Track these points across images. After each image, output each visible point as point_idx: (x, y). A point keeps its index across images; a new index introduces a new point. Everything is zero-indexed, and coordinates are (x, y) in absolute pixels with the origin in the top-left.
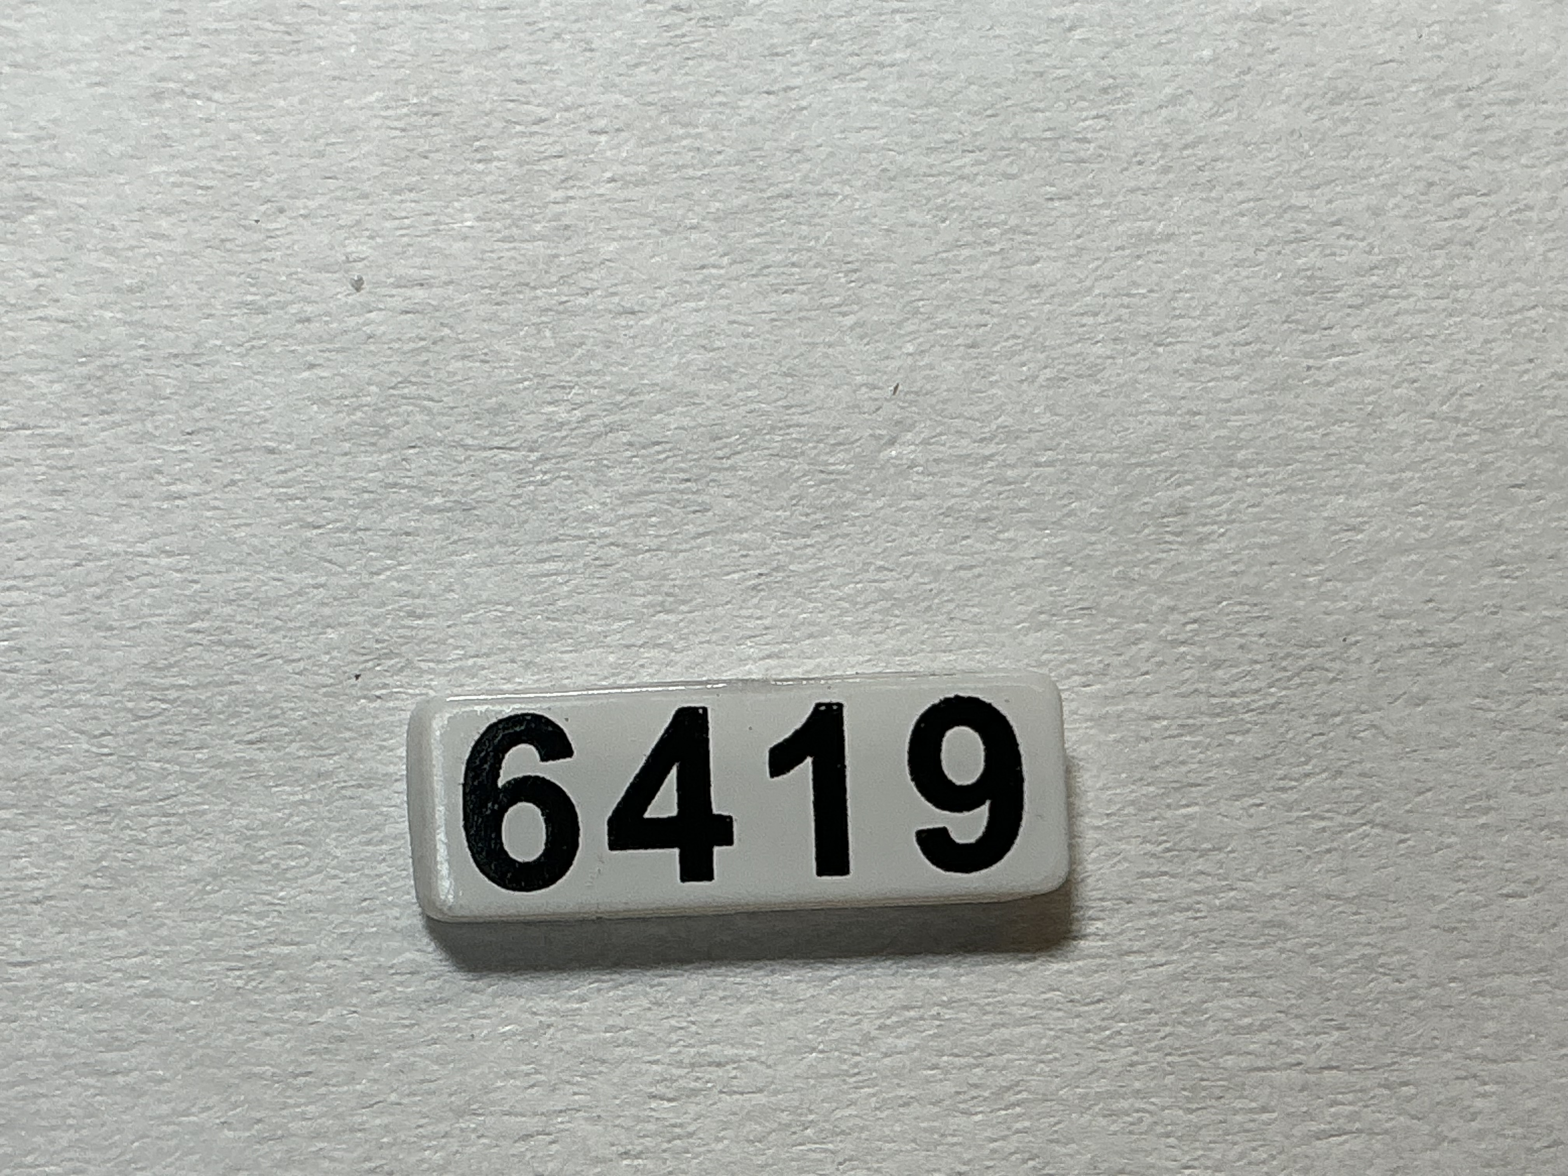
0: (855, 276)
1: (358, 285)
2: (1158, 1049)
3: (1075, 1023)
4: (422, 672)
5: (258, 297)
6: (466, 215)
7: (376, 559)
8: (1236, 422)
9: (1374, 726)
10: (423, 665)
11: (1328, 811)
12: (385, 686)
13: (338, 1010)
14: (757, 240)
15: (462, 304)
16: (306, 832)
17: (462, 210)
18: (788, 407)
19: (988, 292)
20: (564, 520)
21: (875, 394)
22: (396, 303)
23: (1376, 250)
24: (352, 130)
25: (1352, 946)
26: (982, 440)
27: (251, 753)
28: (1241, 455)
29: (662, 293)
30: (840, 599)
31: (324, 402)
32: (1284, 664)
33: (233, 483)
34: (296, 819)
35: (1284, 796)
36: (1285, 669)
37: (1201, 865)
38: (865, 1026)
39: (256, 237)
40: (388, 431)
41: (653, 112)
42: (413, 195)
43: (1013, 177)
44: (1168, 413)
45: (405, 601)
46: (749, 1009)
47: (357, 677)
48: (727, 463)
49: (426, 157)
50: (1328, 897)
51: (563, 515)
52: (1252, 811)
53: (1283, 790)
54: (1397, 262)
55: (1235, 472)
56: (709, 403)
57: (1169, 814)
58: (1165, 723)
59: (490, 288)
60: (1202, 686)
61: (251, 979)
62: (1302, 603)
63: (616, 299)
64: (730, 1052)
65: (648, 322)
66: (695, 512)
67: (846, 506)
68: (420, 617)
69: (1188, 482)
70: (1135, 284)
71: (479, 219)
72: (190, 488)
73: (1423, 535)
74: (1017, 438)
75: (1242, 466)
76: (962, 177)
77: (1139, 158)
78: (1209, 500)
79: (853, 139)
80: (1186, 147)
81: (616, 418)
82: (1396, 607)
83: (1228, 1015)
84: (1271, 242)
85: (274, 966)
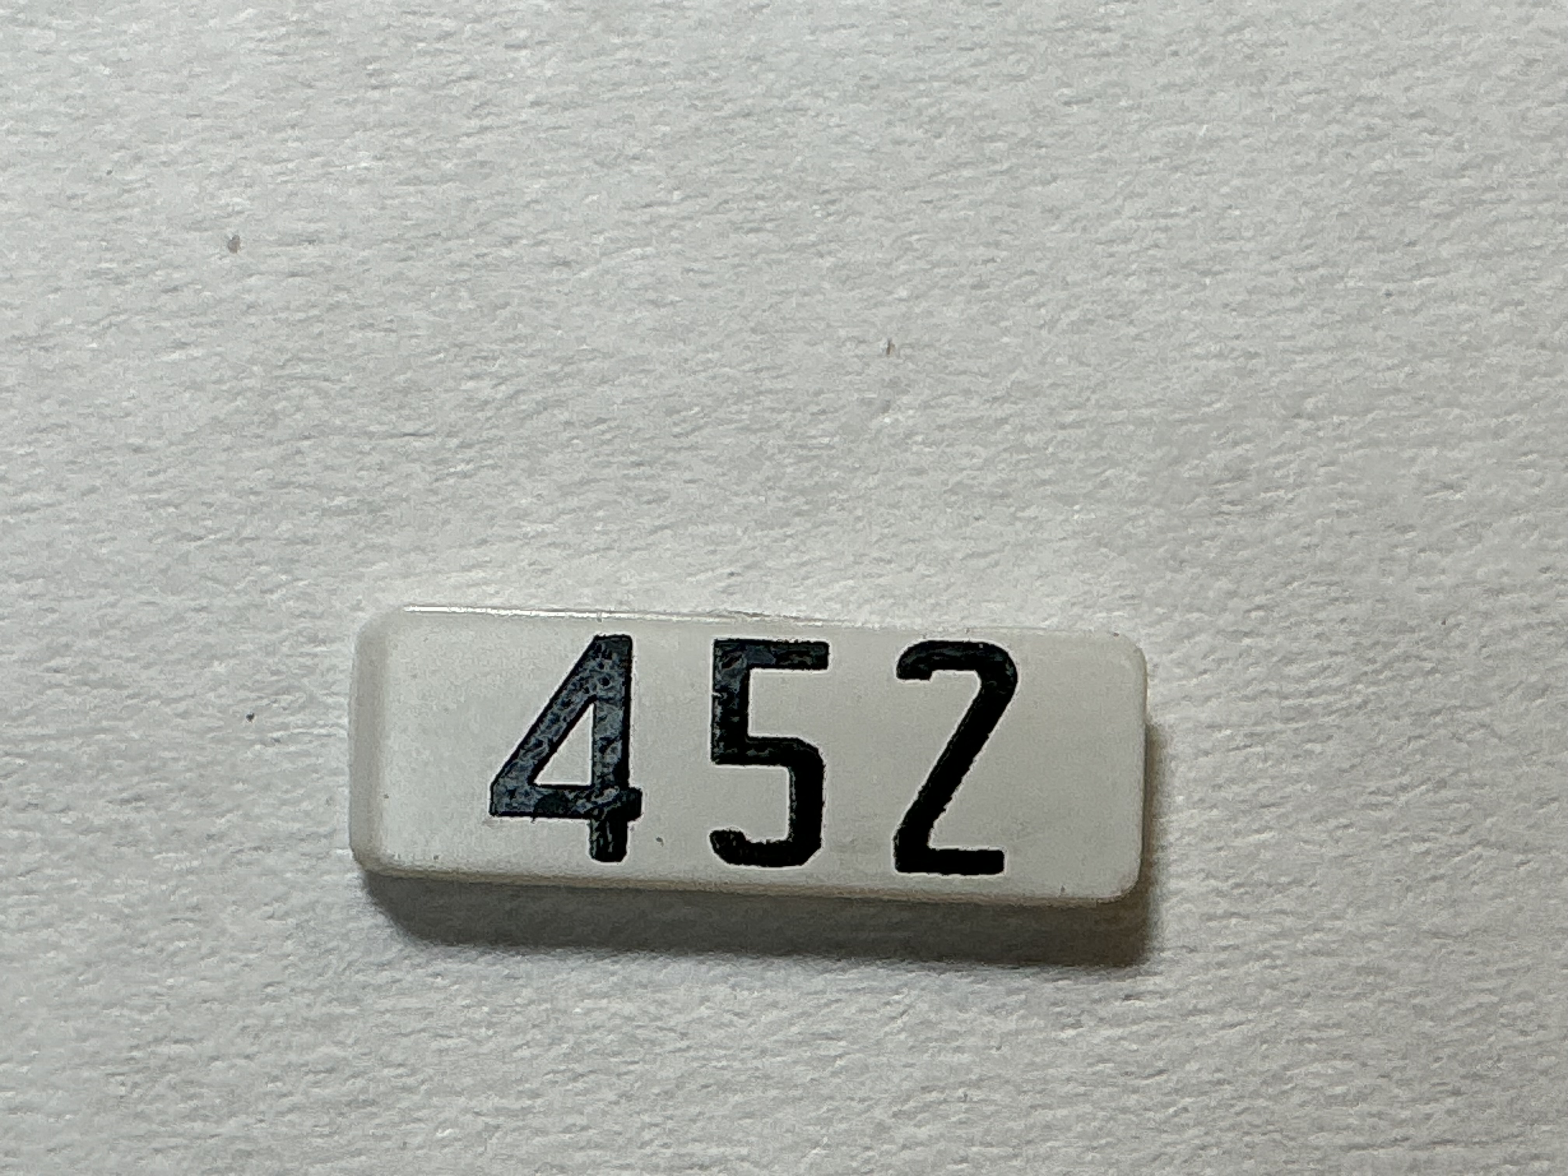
0: (832, 208)
1: (234, 245)
2: (1233, 1128)
3: (1132, 1100)
4: (327, 707)
5: (114, 265)
6: (361, 154)
7: (267, 575)
8: (1301, 363)
9: (1483, 726)
10: (330, 700)
11: (1433, 830)
12: (285, 727)
13: (243, 1118)
14: (714, 169)
15: (362, 262)
16: (196, 908)
17: (355, 149)
18: (757, 371)
19: (995, 220)
20: (492, 518)
21: (861, 350)
22: (283, 263)
23: (1466, 146)
24: (219, 57)
25: (1467, 994)
26: (995, 399)
27: (128, 814)
28: (1309, 405)
29: (601, 239)
30: (829, 599)
31: (196, 386)
32: (1371, 655)
33: (93, 490)
34: (185, 891)
35: (1378, 814)
36: (1373, 661)
37: (1280, 901)
38: (878, 1113)
39: (107, 191)
40: (277, 419)
41: (581, 18)
42: (297, 132)
43: (1021, 78)
44: (1220, 356)
45: (304, 623)
46: (738, 1098)
47: (250, 717)
48: (686, 442)
49: (310, 86)
50: (1436, 935)
51: (490, 512)
52: (1339, 833)
53: (1375, 807)
54: (1493, 159)
55: (1304, 424)
56: (662, 369)
57: (1238, 842)
58: (1228, 732)
59: (394, 241)
60: (1273, 686)
61: (136, 1085)
62: (1390, 581)
63: (544, 249)
64: (714, 1151)
65: (584, 275)
66: (649, 502)
67: (833, 486)
68: (323, 642)
69: (1248, 440)
70: (1173, 202)
71: (376, 158)
72: (41, 498)
73: (1536, 490)
74: (1036, 395)
75: (1311, 417)
76: (957, 82)
77: (1173, 48)
78: (1274, 460)
79: (825, 40)
80: (1229, 31)
81: (551, 391)
82: (1505, 580)
83: (1318, 1083)
84: (1338, 143)
85: (164, 1069)
